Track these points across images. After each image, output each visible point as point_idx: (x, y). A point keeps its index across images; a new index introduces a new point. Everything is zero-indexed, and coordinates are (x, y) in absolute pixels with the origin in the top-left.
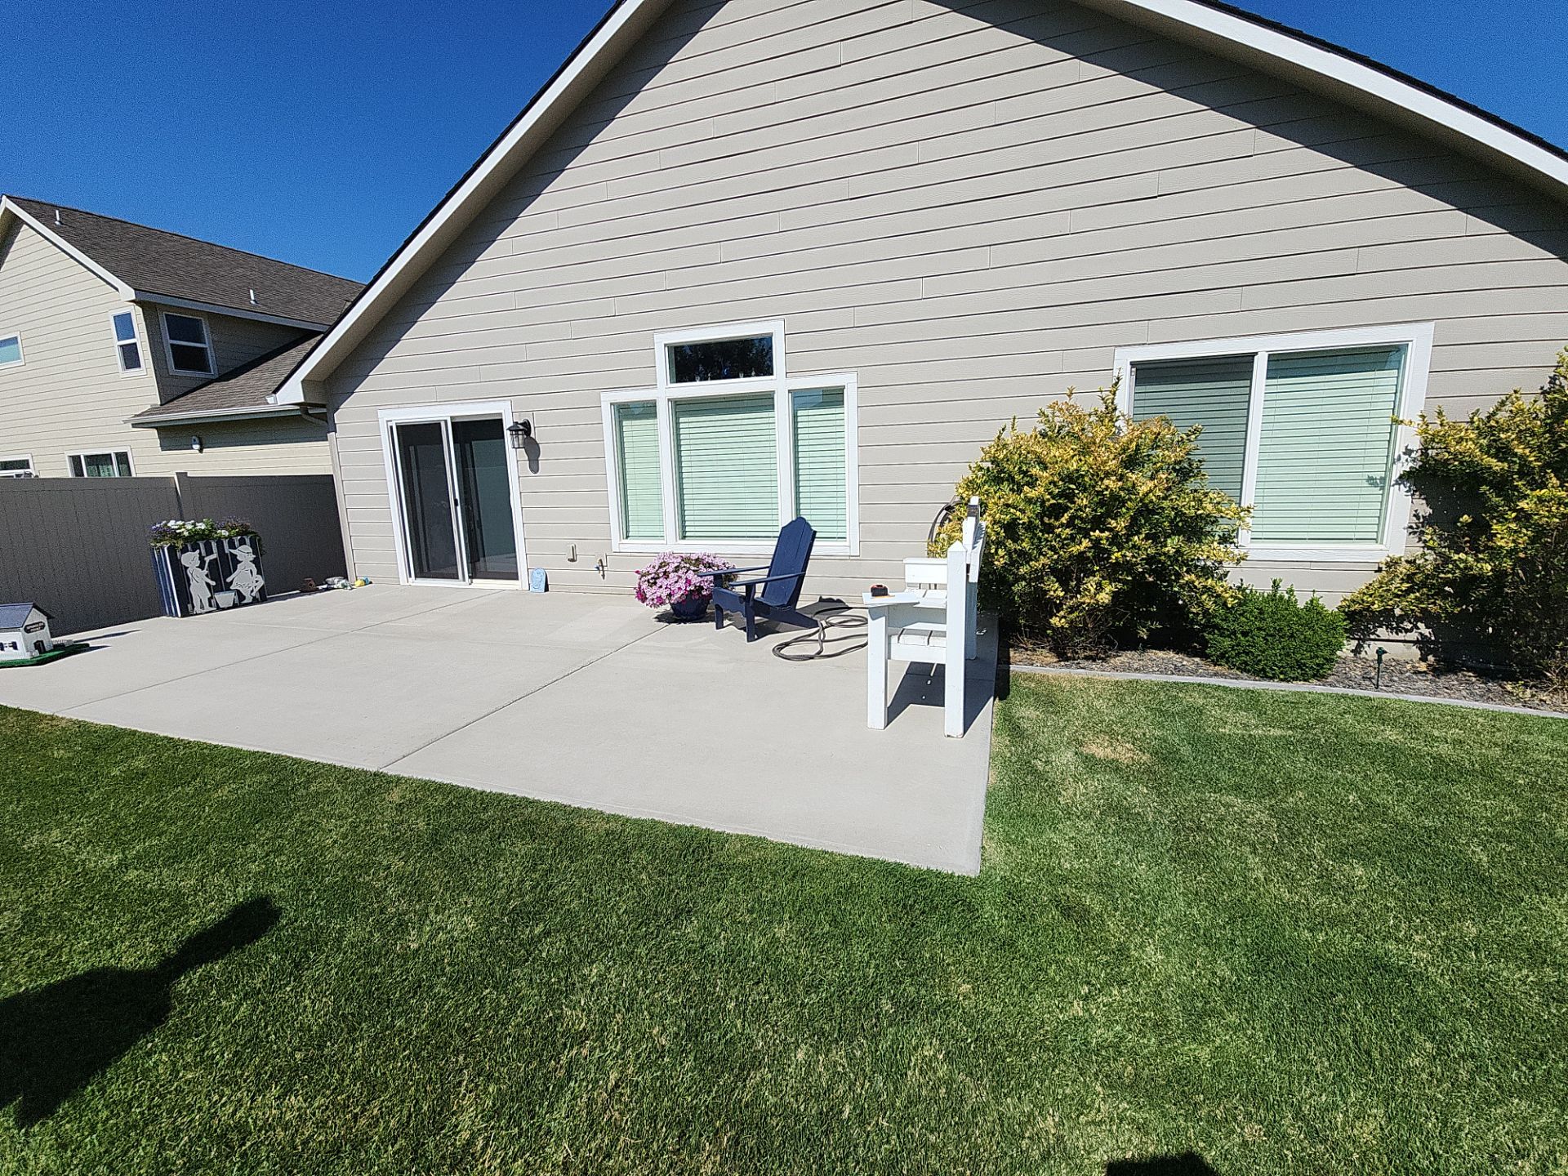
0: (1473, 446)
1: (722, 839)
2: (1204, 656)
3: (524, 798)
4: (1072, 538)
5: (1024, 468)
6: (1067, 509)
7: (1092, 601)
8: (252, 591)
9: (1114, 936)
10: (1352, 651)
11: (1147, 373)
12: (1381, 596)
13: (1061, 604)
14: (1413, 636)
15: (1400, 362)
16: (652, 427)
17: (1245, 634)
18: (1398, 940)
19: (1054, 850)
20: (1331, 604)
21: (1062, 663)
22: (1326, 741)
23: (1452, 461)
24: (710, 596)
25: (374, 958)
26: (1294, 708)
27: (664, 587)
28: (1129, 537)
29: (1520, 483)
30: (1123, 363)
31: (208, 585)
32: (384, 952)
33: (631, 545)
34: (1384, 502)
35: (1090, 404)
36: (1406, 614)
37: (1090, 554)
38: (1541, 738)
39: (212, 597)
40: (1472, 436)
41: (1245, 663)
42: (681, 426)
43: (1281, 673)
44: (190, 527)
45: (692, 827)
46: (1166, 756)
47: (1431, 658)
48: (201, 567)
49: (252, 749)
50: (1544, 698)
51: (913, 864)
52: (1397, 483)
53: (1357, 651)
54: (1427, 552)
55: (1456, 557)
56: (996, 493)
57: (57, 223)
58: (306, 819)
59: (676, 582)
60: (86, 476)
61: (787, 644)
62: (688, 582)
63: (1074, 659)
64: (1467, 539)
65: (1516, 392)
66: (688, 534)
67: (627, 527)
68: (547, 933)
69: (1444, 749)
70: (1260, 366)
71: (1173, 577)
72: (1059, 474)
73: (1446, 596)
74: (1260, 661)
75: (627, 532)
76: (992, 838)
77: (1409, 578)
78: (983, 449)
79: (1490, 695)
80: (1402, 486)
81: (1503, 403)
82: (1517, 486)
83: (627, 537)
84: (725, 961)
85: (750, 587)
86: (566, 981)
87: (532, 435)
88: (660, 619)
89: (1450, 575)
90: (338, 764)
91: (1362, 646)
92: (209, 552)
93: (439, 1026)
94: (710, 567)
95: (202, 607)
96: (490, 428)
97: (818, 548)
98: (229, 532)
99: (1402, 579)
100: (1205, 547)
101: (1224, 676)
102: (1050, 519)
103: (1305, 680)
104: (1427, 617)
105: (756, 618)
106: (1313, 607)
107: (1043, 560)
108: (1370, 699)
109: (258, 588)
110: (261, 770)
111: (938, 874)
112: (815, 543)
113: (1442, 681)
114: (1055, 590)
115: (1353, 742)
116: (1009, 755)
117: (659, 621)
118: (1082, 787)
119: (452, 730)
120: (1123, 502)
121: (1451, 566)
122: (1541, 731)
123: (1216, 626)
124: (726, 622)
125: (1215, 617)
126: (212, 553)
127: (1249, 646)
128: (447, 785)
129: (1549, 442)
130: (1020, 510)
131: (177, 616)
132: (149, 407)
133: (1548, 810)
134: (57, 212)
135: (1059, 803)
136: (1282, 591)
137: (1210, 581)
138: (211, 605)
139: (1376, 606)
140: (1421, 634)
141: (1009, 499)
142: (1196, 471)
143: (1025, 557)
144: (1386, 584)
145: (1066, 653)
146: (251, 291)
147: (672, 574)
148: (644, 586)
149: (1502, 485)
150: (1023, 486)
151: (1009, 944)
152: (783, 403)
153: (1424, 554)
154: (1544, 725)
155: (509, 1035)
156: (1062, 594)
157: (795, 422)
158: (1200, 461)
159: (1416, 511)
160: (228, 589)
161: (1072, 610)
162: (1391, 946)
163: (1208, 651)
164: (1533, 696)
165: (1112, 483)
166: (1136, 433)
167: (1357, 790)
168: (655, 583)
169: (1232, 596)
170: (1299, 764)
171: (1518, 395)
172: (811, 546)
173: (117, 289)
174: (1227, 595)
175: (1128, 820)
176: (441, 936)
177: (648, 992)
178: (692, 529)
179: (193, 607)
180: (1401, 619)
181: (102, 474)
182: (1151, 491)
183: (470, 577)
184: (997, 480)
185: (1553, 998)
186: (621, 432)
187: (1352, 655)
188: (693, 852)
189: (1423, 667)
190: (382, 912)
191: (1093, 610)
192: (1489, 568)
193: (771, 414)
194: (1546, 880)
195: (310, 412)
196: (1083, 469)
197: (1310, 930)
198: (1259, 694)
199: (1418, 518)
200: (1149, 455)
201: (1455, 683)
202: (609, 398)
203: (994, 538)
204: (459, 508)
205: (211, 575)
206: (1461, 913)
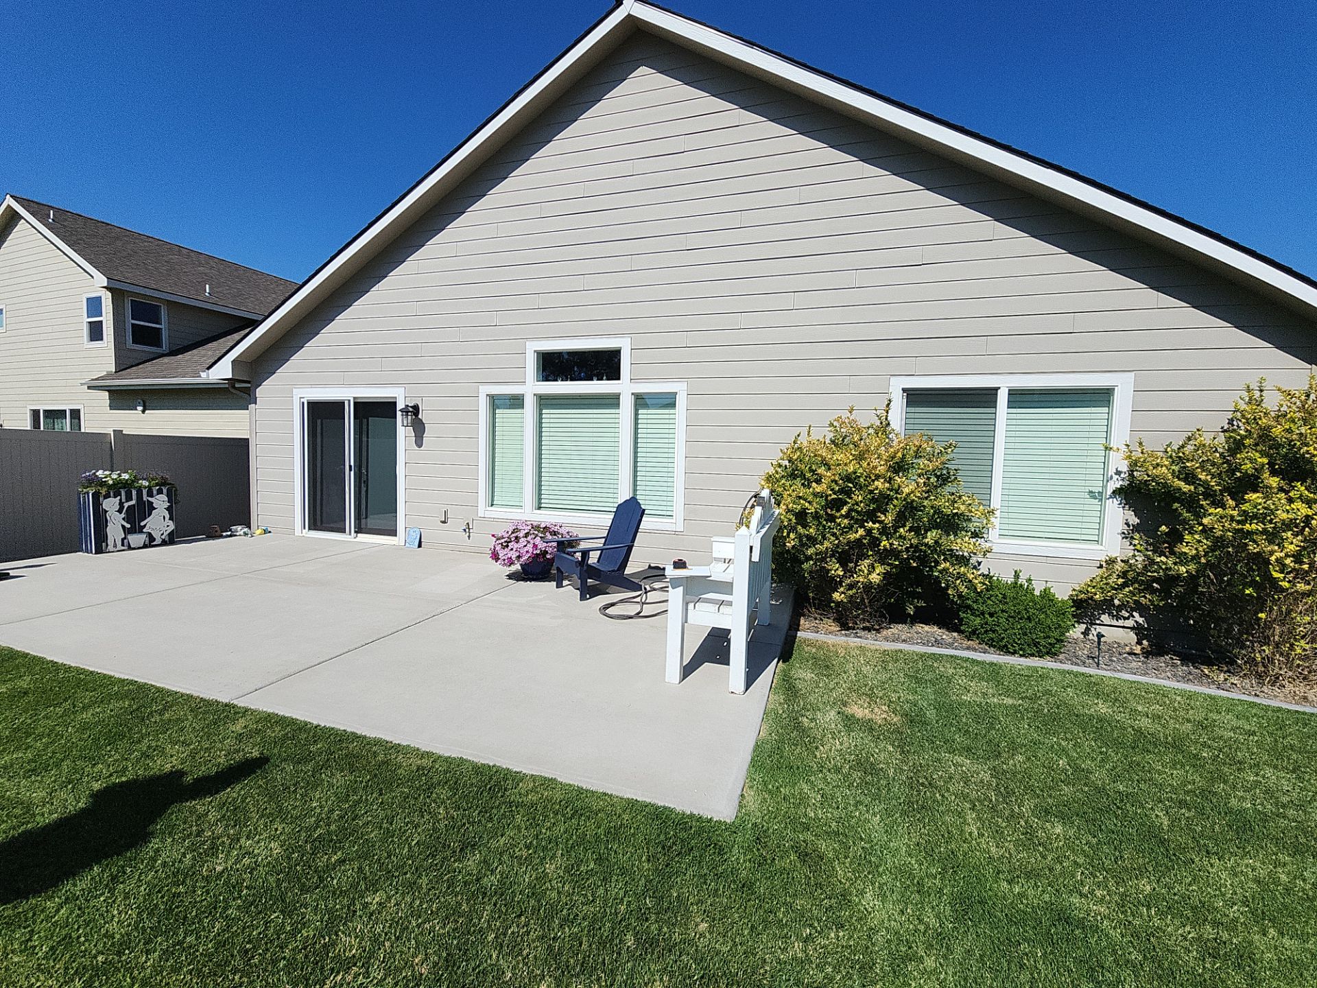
0: (1166, 471)
1: (518, 778)
2: (960, 632)
3: (352, 733)
4: (850, 527)
5: (814, 468)
6: (846, 503)
7: (866, 580)
8: (162, 534)
9: (840, 882)
10: (1082, 633)
11: (915, 397)
12: (1102, 588)
13: (841, 583)
14: (1130, 623)
15: (1109, 401)
16: (519, 416)
17: (991, 615)
18: (1081, 895)
19: (803, 800)
20: (1062, 593)
21: (843, 632)
22: (1048, 711)
23: (1151, 482)
24: (553, 559)
25: (181, 878)
26: (1027, 681)
27: (514, 550)
28: (896, 529)
29: (1204, 503)
30: (897, 386)
31: (123, 526)
32: (191, 873)
33: (495, 512)
34: (1102, 511)
35: (867, 419)
36: (1123, 604)
37: (865, 541)
38: (1227, 717)
39: (125, 538)
40: (1167, 463)
41: (992, 639)
42: (544, 416)
43: (1021, 649)
44: (115, 476)
45: (494, 766)
46: (914, 719)
47: (1145, 642)
48: (120, 511)
49: (123, 676)
50: (1235, 682)
51: (679, 809)
52: (1111, 497)
53: (1086, 633)
54: (1136, 553)
55: (1158, 560)
56: (791, 486)
57: (50, 220)
58: (154, 744)
59: (525, 546)
60: (42, 429)
61: (613, 605)
62: (535, 546)
63: (854, 629)
64: (1166, 545)
65: (1198, 430)
66: (543, 505)
67: (493, 496)
68: (342, 862)
69: (1144, 723)
70: (1002, 398)
71: (933, 564)
72: (840, 474)
73: (1153, 591)
74: (1003, 638)
75: (493, 501)
76: (751, 787)
77: (1124, 574)
78: (781, 450)
79: (1191, 677)
80: (1115, 499)
81: (1189, 439)
82: (1202, 505)
83: (492, 505)
84: (496, 893)
85: (585, 554)
86: (349, 908)
87: (420, 416)
88: (510, 577)
89: (1156, 574)
90: (195, 694)
91: (1090, 629)
92: (129, 498)
93: (224, 946)
94: (555, 535)
95: (115, 546)
96: (386, 409)
97: (646, 522)
98: (150, 482)
99: (1118, 575)
100: (959, 541)
101: (975, 650)
102: (832, 510)
103: (1041, 657)
104: (1139, 607)
105: (589, 580)
106: (1046, 594)
107: (826, 544)
108: (1090, 676)
109: (168, 532)
110: (125, 696)
111: (700, 819)
112: (644, 519)
113: (1153, 662)
114: (836, 569)
115: (1070, 713)
116: (781, 712)
117: (509, 579)
118: (838, 743)
119: (304, 667)
120: (890, 499)
121: (1156, 567)
122: (1228, 711)
123: (969, 607)
124: (565, 583)
125: (968, 599)
126: (132, 500)
127: (995, 625)
128: (288, 717)
129: (1227, 471)
130: (809, 502)
131: (92, 553)
132: (105, 373)
133: (1225, 782)
134: (52, 212)
135: (815, 757)
136: (1022, 580)
137: (962, 569)
138: (123, 545)
139: (1098, 596)
140: (1136, 622)
141: (799, 493)
142: (953, 477)
143: (812, 540)
144: (1106, 578)
145: (847, 624)
146: (207, 286)
147: (522, 539)
148: (498, 548)
149: (1191, 503)
150: (812, 482)
151: (748, 886)
152: (627, 403)
153: (1134, 556)
154: (1231, 705)
155: (284, 958)
156: (841, 573)
157: (636, 419)
158: (955, 470)
159: (1127, 520)
160: (141, 531)
161: (851, 587)
162: (1075, 900)
163: (962, 628)
164: (1226, 680)
165: (879, 484)
166: (901, 445)
167: (1067, 755)
168: (507, 546)
169: (980, 583)
170: (1025, 730)
171: (1200, 433)
172: (640, 521)
173: (92, 277)
174: (977, 581)
175: (872, 774)
176: (246, 861)
177: (420, 921)
178: (547, 501)
179: (107, 545)
180: (1120, 608)
181: (56, 426)
182: (912, 492)
183: (355, 532)
184: (792, 476)
185: (1209, 953)
186: (494, 418)
187: (1082, 636)
188: (490, 789)
189: (1138, 649)
190: (198, 835)
191: (868, 587)
192: (1185, 570)
193: (617, 411)
194: (1218, 845)
195: (236, 386)
196: (859, 471)
197: (1009, 883)
198: (1000, 667)
199: (1129, 526)
200: (912, 463)
201: (1163, 665)
202: (485, 390)
203: (786, 524)
204: (352, 473)
205: (126, 519)
206: (1141, 872)
